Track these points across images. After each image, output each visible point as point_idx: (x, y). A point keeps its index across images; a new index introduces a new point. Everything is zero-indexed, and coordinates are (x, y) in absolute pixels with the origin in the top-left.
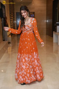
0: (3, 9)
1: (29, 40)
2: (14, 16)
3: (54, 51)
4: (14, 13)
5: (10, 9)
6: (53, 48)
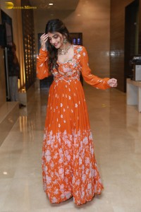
0: (7, 25)
1: (70, 98)
2: (33, 42)
3: (128, 125)
4: (32, 35)
5: (23, 25)
6: (125, 117)
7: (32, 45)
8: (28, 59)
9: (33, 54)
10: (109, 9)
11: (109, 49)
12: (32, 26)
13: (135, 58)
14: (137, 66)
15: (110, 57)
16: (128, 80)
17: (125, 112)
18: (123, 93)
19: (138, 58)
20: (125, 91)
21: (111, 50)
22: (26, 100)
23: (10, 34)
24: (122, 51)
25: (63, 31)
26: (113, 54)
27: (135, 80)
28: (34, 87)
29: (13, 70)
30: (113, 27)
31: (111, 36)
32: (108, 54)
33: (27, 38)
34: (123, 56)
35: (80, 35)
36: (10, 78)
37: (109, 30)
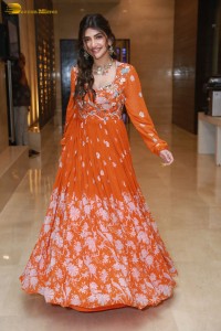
0: (11, 25)
1: (107, 145)
2: (52, 53)
3: (199, 185)
4: (50, 42)
5: (37, 26)
6: (195, 172)
7: (50, 58)
8: (44, 80)
9: (51, 71)
11: (171, 65)
12: (51, 28)
13: (213, 80)
14: (214, 93)
15: (174, 78)
16: (201, 115)
17: (195, 165)
18: (192, 136)
19: (216, 80)
20: (195, 131)
21: (174, 68)
22: (39, 144)
23: (16, 40)
24: (192, 69)
26: (177, 74)
27: (211, 115)
28: (52, 123)
30: (178, 31)
31: (175, 44)
32: (170, 73)
33: (43, 46)
34: (193, 76)
35: (126, 43)
36: (16, 108)
37: (172, 36)
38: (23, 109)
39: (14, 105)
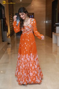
3: (53, 52)
4: (13, 14)
5: (9, 10)
6: (52, 49)
8: (11, 24)
10: (45, 3)
11: (45, 19)
12: (13, 10)
13: (56, 24)
14: (57, 27)
15: (46, 23)
16: (53, 33)
17: (52, 46)
18: (51, 38)
19: (57, 24)
20: (52, 37)
21: (46, 20)
22: (10, 41)
23: (4, 13)
24: (51, 21)
25: (26, 12)
26: (47, 22)
27: (56, 33)
28: (14, 36)
29: (5, 28)
30: (47, 11)
31: (46, 14)
32: (45, 22)
33: (11, 15)
34: (51, 22)
35: (33, 14)
36: (4, 32)
37: (45, 12)
38: (6, 32)
39: (3, 31)
